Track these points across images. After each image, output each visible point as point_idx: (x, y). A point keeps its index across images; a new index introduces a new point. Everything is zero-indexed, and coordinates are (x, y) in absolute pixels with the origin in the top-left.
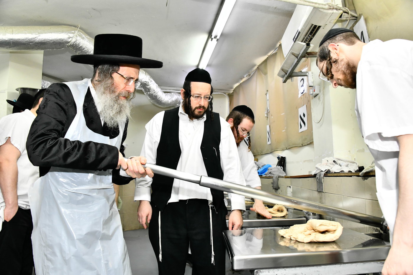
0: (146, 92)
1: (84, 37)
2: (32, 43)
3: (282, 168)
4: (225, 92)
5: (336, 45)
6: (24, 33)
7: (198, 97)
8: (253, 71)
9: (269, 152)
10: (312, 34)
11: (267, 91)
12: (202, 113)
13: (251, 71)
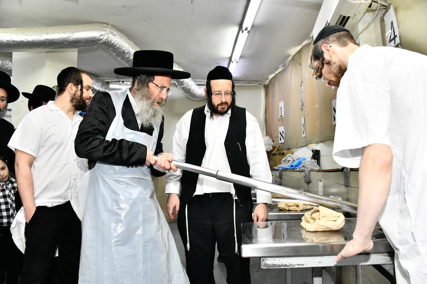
0: (179, 85)
1: (115, 34)
2: (66, 42)
3: (316, 161)
4: (261, 84)
5: (329, 46)
6: (58, 33)
7: (219, 94)
8: (287, 61)
9: (303, 145)
10: (342, 25)
11: (302, 82)
12: (226, 109)
13: (285, 61)
